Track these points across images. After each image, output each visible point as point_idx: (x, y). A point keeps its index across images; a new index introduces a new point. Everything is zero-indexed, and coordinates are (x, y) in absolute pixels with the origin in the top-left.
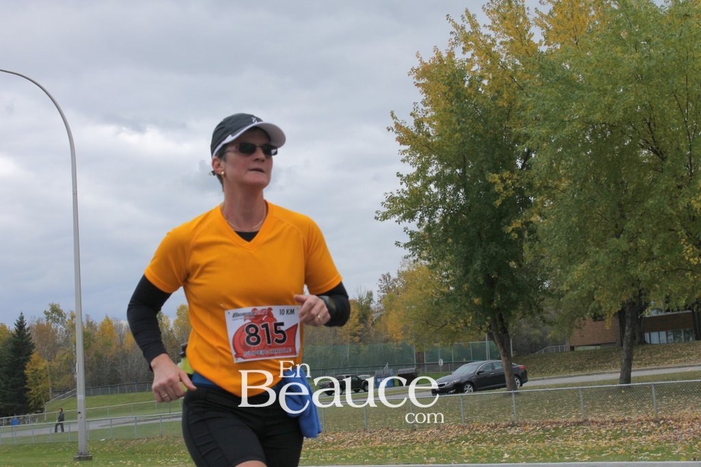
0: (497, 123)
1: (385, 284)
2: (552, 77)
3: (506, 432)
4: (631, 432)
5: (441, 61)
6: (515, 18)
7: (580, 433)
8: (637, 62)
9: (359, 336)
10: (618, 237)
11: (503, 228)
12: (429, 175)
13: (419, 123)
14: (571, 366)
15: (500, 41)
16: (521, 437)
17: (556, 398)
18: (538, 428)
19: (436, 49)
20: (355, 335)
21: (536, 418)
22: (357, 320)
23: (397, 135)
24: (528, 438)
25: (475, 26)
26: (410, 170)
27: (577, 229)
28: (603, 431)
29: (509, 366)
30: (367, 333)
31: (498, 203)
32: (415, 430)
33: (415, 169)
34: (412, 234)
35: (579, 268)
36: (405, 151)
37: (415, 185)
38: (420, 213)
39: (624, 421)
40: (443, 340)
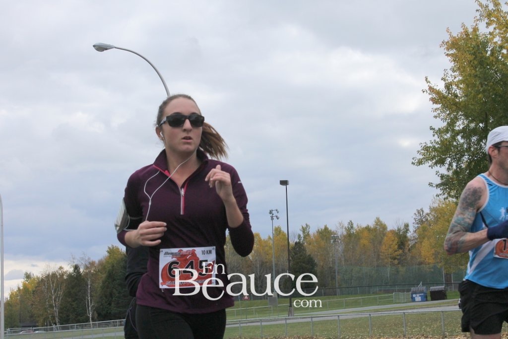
1: (420, 218)
5: (467, 35)
9: (398, 259)
12: (457, 128)
13: (448, 87)
19: (463, 25)
20: (395, 259)
22: (396, 247)
23: (431, 96)
25: (497, 4)
26: (441, 124)
30: (404, 257)
32: (446, 337)
33: (445, 124)
34: (442, 177)
36: (437, 109)
37: (446, 137)
38: (450, 159)
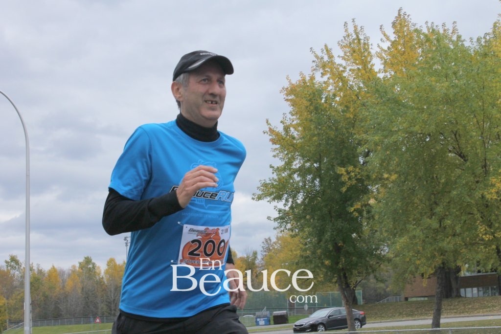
0: (345, 130)
1: (267, 246)
2: (384, 97)
5: (305, 82)
6: (361, 52)
8: (446, 89)
10: (431, 218)
11: (347, 209)
12: (294, 167)
13: (287, 129)
14: (404, 313)
15: (349, 69)
19: (301, 74)
23: (271, 137)
25: (331, 57)
26: (279, 163)
27: (401, 211)
29: (350, 313)
31: (344, 189)
33: (283, 163)
34: (280, 211)
35: (401, 241)
36: (276, 149)
37: (283, 175)
38: (286, 195)
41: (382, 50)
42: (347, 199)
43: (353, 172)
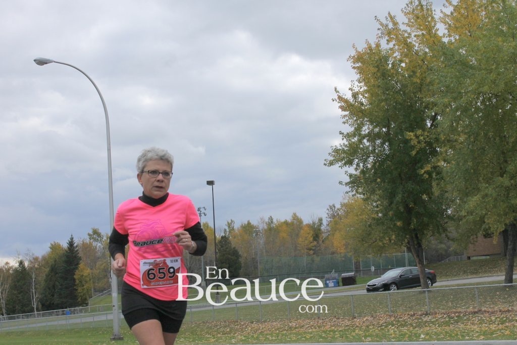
0: (412, 94)
1: (332, 212)
2: (452, 60)
3: (421, 319)
4: (513, 319)
5: (371, 50)
6: (425, 18)
7: (476, 320)
8: (513, 48)
9: (313, 250)
10: (502, 176)
11: (418, 171)
12: (363, 133)
13: (355, 95)
14: (468, 271)
15: (414, 37)
16: (432, 322)
17: (458, 295)
18: (445, 316)
19: (367, 42)
20: (310, 249)
21: (443, 309)
22: (312, 239)
23: (340, 104)
24: (438, 324)
25: (395, 24)
26: (349, 129)
27: (472, 171)
28: (493, 318)
29: (423, 271)
30: (319, 248)
31: (414, 153)
32: (355, 318)
33: (353, 129)
34: (351, 176)
35: (474, 200)
36: (345, 116)
37: (353, 140)
38: (357, 160)
39: (509, 311)
40: (374, 253)
41: (446, 15)
42: (416, 162)
43: (422, 136)
